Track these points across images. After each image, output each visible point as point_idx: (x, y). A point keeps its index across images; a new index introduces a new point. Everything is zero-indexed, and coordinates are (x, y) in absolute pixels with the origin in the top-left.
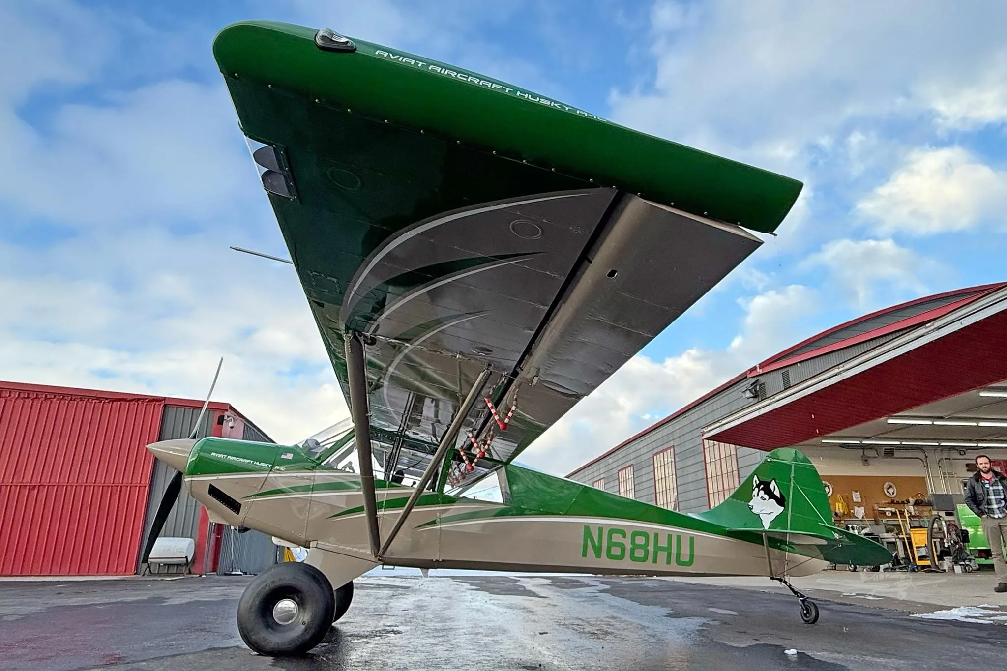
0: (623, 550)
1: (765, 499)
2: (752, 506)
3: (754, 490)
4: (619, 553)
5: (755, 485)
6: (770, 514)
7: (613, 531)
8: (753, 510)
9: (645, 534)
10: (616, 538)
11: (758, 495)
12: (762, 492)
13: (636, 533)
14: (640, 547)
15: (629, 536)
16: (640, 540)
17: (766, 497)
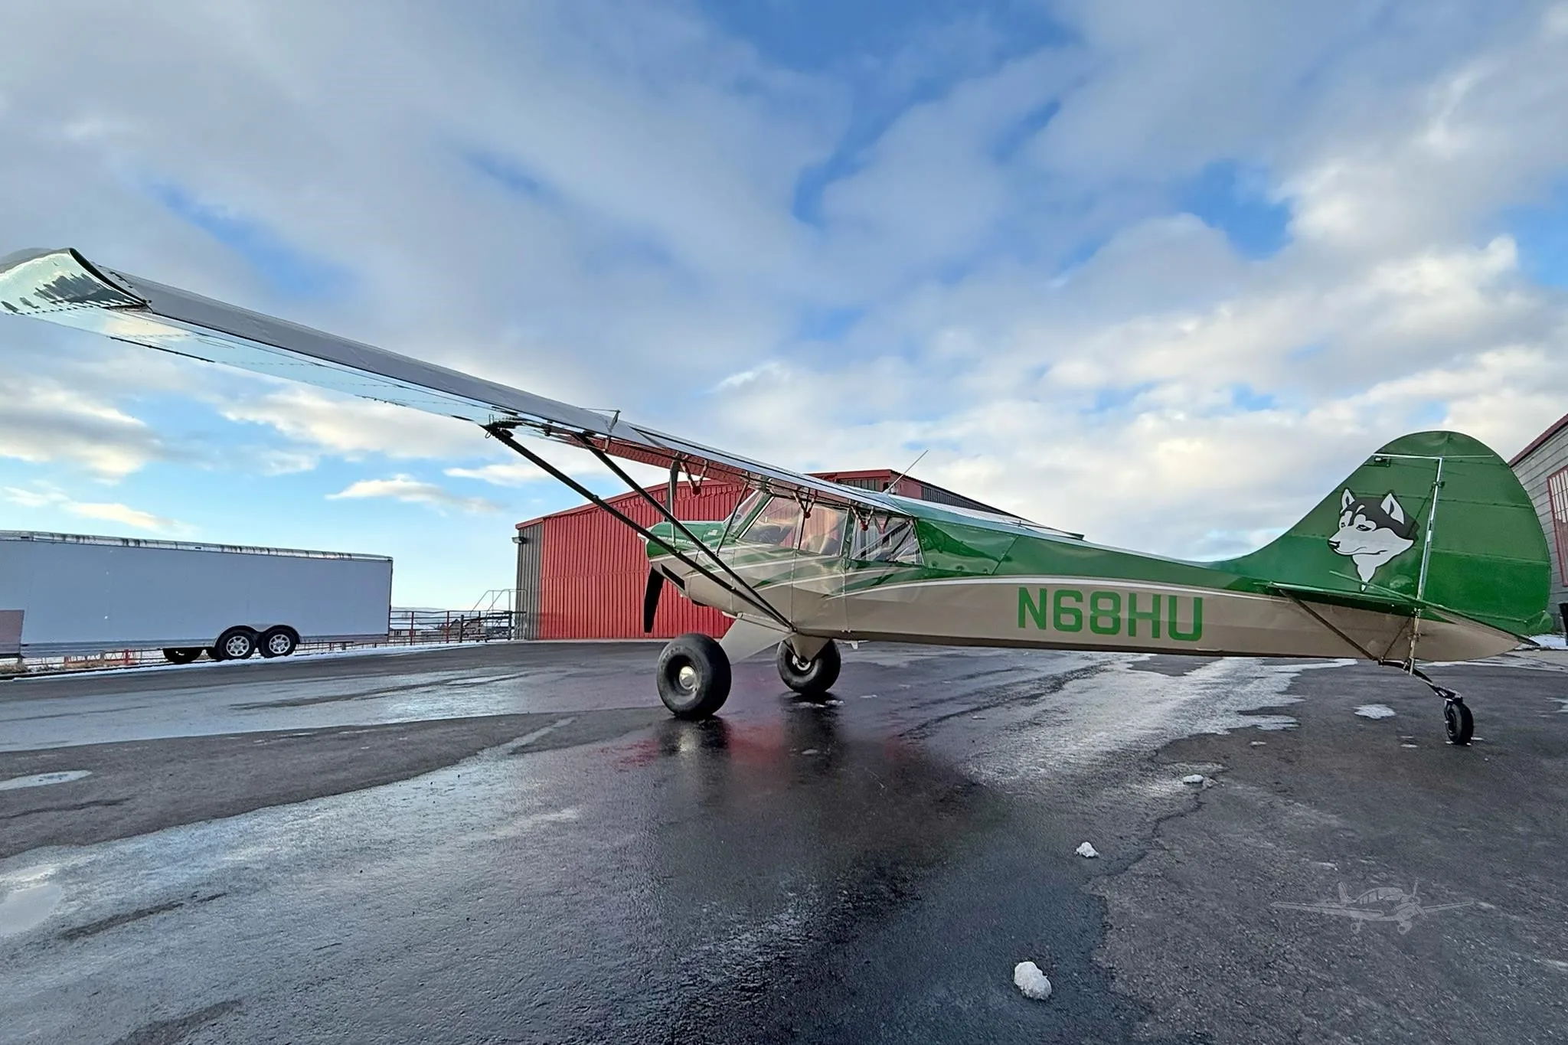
0: (1079, 618)
1: (1368, 529)
2: (1338, 543)
3: (1343, 514)
4: (1073, 623)
5: (1345, 506)
6: (1378, 553)
7: (1062, 592)
8: (1340, 550)
9: (1113, 596)
10: (1068, 602)
11: (1351, 524)
12: (1361, 519)
13: (1098, 595)
14: (1106, 613)
15: (1087, 599)
16: (1106, 605)
17: (1372, 525)
